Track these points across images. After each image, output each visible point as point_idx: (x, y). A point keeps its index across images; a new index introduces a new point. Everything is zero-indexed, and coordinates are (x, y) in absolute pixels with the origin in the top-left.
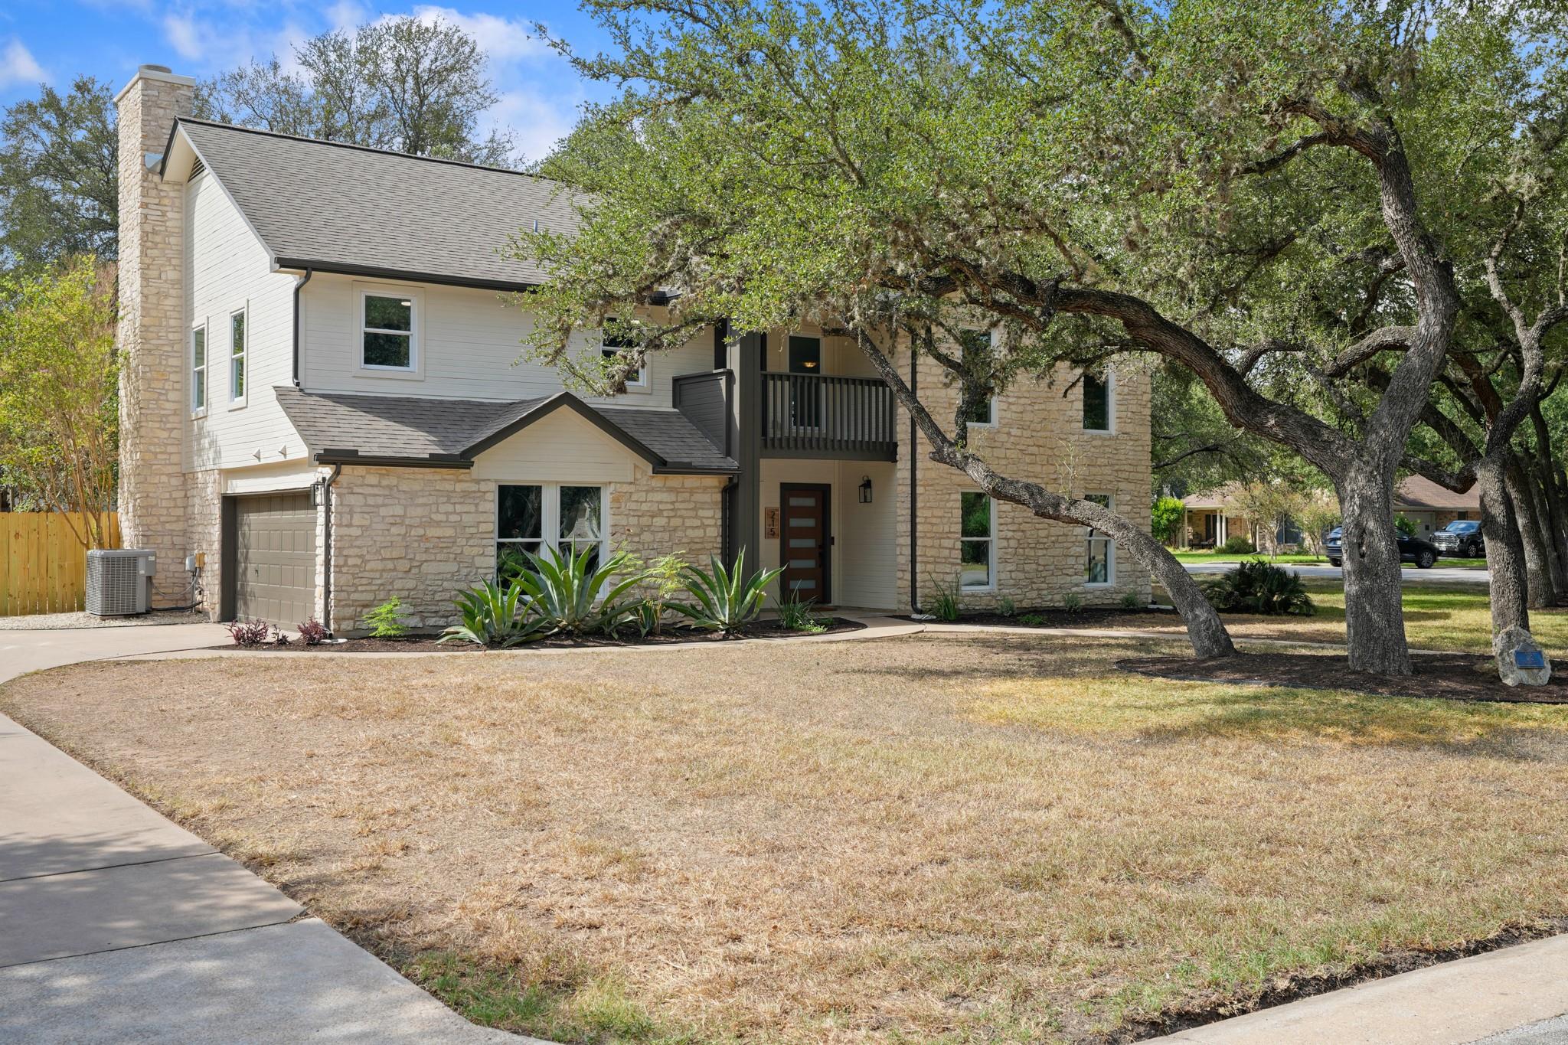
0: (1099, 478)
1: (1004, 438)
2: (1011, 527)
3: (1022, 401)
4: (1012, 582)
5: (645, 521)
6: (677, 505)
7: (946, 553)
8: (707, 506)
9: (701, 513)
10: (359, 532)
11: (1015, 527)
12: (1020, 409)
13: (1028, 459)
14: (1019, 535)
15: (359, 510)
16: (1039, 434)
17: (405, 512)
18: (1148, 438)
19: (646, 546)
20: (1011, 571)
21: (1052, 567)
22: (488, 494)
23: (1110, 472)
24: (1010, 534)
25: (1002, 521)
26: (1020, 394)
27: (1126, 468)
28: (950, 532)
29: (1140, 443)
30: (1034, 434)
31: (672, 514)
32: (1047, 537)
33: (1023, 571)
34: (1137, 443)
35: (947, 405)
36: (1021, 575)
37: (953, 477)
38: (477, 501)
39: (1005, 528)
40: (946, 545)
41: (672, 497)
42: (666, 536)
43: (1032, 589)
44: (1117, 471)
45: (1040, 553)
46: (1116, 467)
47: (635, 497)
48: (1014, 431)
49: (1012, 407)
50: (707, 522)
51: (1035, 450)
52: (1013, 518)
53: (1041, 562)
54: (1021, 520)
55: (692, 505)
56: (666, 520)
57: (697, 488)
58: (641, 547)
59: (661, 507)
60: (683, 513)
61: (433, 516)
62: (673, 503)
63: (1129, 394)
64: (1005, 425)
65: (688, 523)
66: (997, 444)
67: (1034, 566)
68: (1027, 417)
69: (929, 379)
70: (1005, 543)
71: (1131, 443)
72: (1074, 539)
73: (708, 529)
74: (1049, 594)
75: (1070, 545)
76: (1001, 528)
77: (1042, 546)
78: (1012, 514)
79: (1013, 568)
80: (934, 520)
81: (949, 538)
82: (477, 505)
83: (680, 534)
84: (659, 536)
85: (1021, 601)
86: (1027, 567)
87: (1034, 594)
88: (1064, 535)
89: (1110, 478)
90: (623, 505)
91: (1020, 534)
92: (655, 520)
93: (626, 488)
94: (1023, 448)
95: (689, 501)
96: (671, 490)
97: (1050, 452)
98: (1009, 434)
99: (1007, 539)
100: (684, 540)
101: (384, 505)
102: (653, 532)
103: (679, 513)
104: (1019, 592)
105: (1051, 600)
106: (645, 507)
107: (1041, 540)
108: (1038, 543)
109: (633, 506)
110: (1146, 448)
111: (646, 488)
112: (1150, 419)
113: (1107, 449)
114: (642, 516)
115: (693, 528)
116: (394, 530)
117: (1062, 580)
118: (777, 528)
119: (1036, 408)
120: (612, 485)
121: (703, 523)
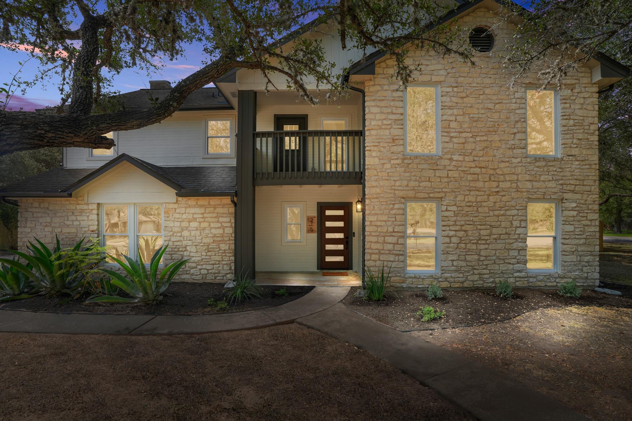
0: (543, 190)
1: (447, 162)
2: (452, 228)
3: (464, 135)
4: (453, 268)
5: (185, 224)
6: (205, 215)
7: (390, 247)
8: (225, 215)
9: (221, 219)
10: (30, 230)
11: (457, 228)
12: (463, 140)
13: (470, 177)
14: (461, 234)
15: (30, 220)
16: (481, 159)
17: (51, 220)
18: (595, 158)
19: (185, 239)
20: (453, 261)
21: (494, 258)
22: (93, 211)
23: (554, 185)
24: (452, 233)
25: (445, 223)
26: (461, 130)
27: (571, 182)
28: (394, 232)
29: (587, 162)
30: (476, 158)
31: (201, 220)
32: (490, 235)
33: (465, 260)
34: (584, 163)
35: (391, 141)
36: (464, 264)
37: (397, 192)
38: (88, 214)
39: (448, 228)
40: (390, 241)
41: (202, 210)
42: (198, 233)
43: (474, 274)
44: (562, 185)
45: (482, 247)
46: (561, 182)
47: (178, 211)
48: (455, 157)
49: (454, 140)
50: (225, 225)
51: (478, 170)
52: (455, 222)
53: (482, 253)
54: (463, 223)
55: (215, 215)
56: (198, 224)
57: (218, 205)
58: (182, 239)
59: (195, 216)
60: (209, 219)
61: (65, 222)
62: (202, 214)
63: (574, 125)
64: (446, 153)
65: (212, 225)
66: (438, 167)
67: (476, 257)
68: (469, 146)
69: (373, 123)
70: (447, 240)
71: (577, 163)
72: (516, 236)
73: (226, 230)
74: (491, 277)
75: (512, 241)
76: (444, 228)
77: (483, 242)
78: (455, 218)
79: (455, 257)
80: (379, 223)
81: (392, 236)
82: (88, 217)
83: (207, 231)
84: (193, 233)
85: (463, 283)
86: (469, 258)
87: (476, 277)
88: (506, 233)
89: (553, 190)
90: (171, 215)
91: (463, 233)
92: (191, 224)
93: (172, 206)
94: (466, 169)
95: (213, 213)
96: (201, 206)
97: (492, 172)
98: (451, 159)
99: (450, 237)
100: (209, 235)
101: (41, 217)
102: (189, 231)
103: (206, 219)
104: (461, 275)
105: (492, 282)
106: (184, 216)
107: (483, 238)
108: (480, 239)
109: (177, 216)
110: (594, 166)
111: (185, 205)
112: (597, 143)
113: (551, 168)
114: (183, 221)
115: (216, 228)
116: (46, 229)
117: (503, 267)
118: (315, 227)
119: (478, 139)
120: (164, 204)
121: (222, 225)
